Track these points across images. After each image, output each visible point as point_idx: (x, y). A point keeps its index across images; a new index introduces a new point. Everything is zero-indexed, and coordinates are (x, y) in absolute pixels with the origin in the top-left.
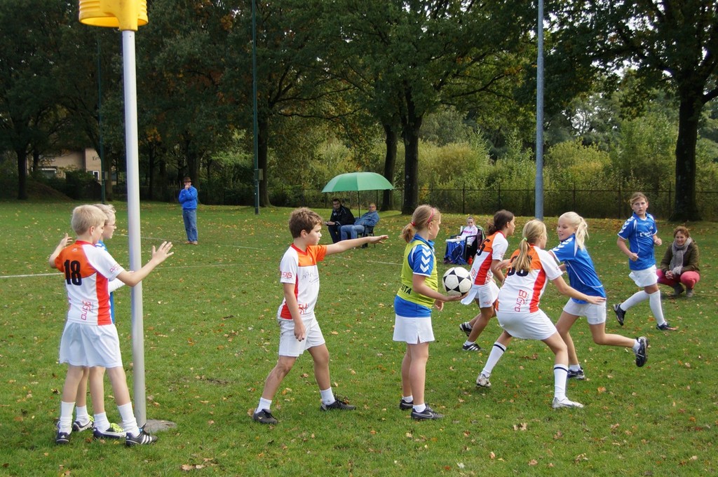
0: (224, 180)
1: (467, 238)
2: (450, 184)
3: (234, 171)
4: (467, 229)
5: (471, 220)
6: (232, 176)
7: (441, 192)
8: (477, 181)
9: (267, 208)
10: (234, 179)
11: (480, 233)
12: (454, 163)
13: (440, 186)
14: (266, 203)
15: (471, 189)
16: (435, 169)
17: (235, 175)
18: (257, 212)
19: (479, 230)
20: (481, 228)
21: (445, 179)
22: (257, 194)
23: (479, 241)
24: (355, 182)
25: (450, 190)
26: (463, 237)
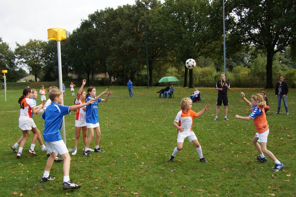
0: (142, 79)
2: (205, 79)
5: (197, 89)
6: (144, 78)
7: (202, 81)
8: (212, 78)
9: (152, 87)
10: (145, 79)
12: (206, 73)
13: (201, 79)
14: (152, 85)
15: (211, 80)
16: (200, 75)
18: (148, 88)
19: (199, 92)
21: (203, 78)
22: (148, 83)
23: (199, 95)
24: (167, 79)
25: (204, 80)
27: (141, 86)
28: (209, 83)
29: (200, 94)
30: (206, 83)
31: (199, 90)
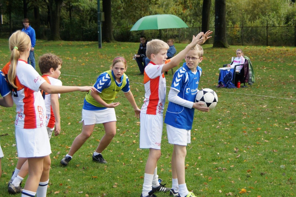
0: (82, 21)
1: (235, 66)
2: (257, 22)
3: (90, 13)
4: (237, 59)
5: (240, 52)
6: (89, 18)
7: (250, 29)
8: (277, 20)
9: (112, 43)
10: (90, 21)
11: (246, 63)
12: (262, 6)
13: (249, 24)
14: (111, 40)
15: (274, 26)
16: (246, 11)
17: (91, 18)
18: (100, 47)
19: (246, 60)
20: (248, 58)
21: (254, 18)
22: (100, 32)
23: (246, 69)
24: (155, 22)
25: (257, 27)
26: (233, 66)
27: (78, 40)
28: (271, 34)
29: (248, 65)
30: (262, 33)
31: (245, 54)
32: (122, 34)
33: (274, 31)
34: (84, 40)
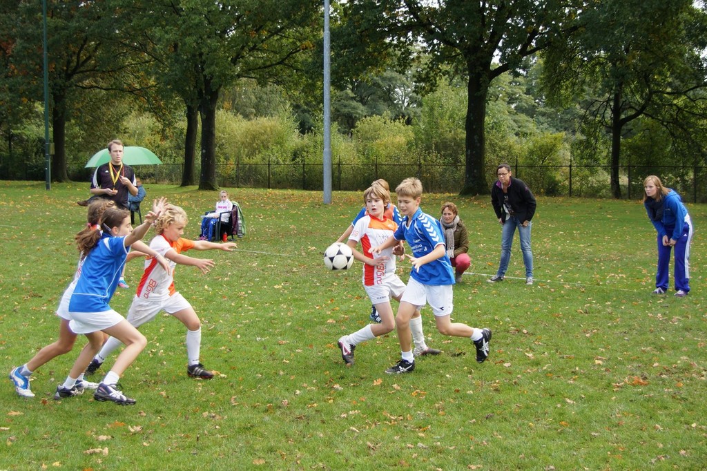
0: (26, 155)
2: (257, 159)
3: (36, 145)
4: (221, 204)
6: (35, 149)
7: (248, 166)
8: (282, 156)
9: (65, 183)
10: (36, 154)
11: (235, 209)
12: (263, 138)
13: (246, 160)
14: (64, 179)
15: (278, 163)
16: (243, 143)
17: (38, 150)
18: (48, 188)
19: (234, 206)
21: (251, 154)
22: (49, 169)
23: (234, 217)
25: (257, 164)
27: (20, 179)
28: (274, 174)
29: (236, 212)
30: (263, 172)
32: (80, 172)
33: (277, 170)
34: (28, 179)
